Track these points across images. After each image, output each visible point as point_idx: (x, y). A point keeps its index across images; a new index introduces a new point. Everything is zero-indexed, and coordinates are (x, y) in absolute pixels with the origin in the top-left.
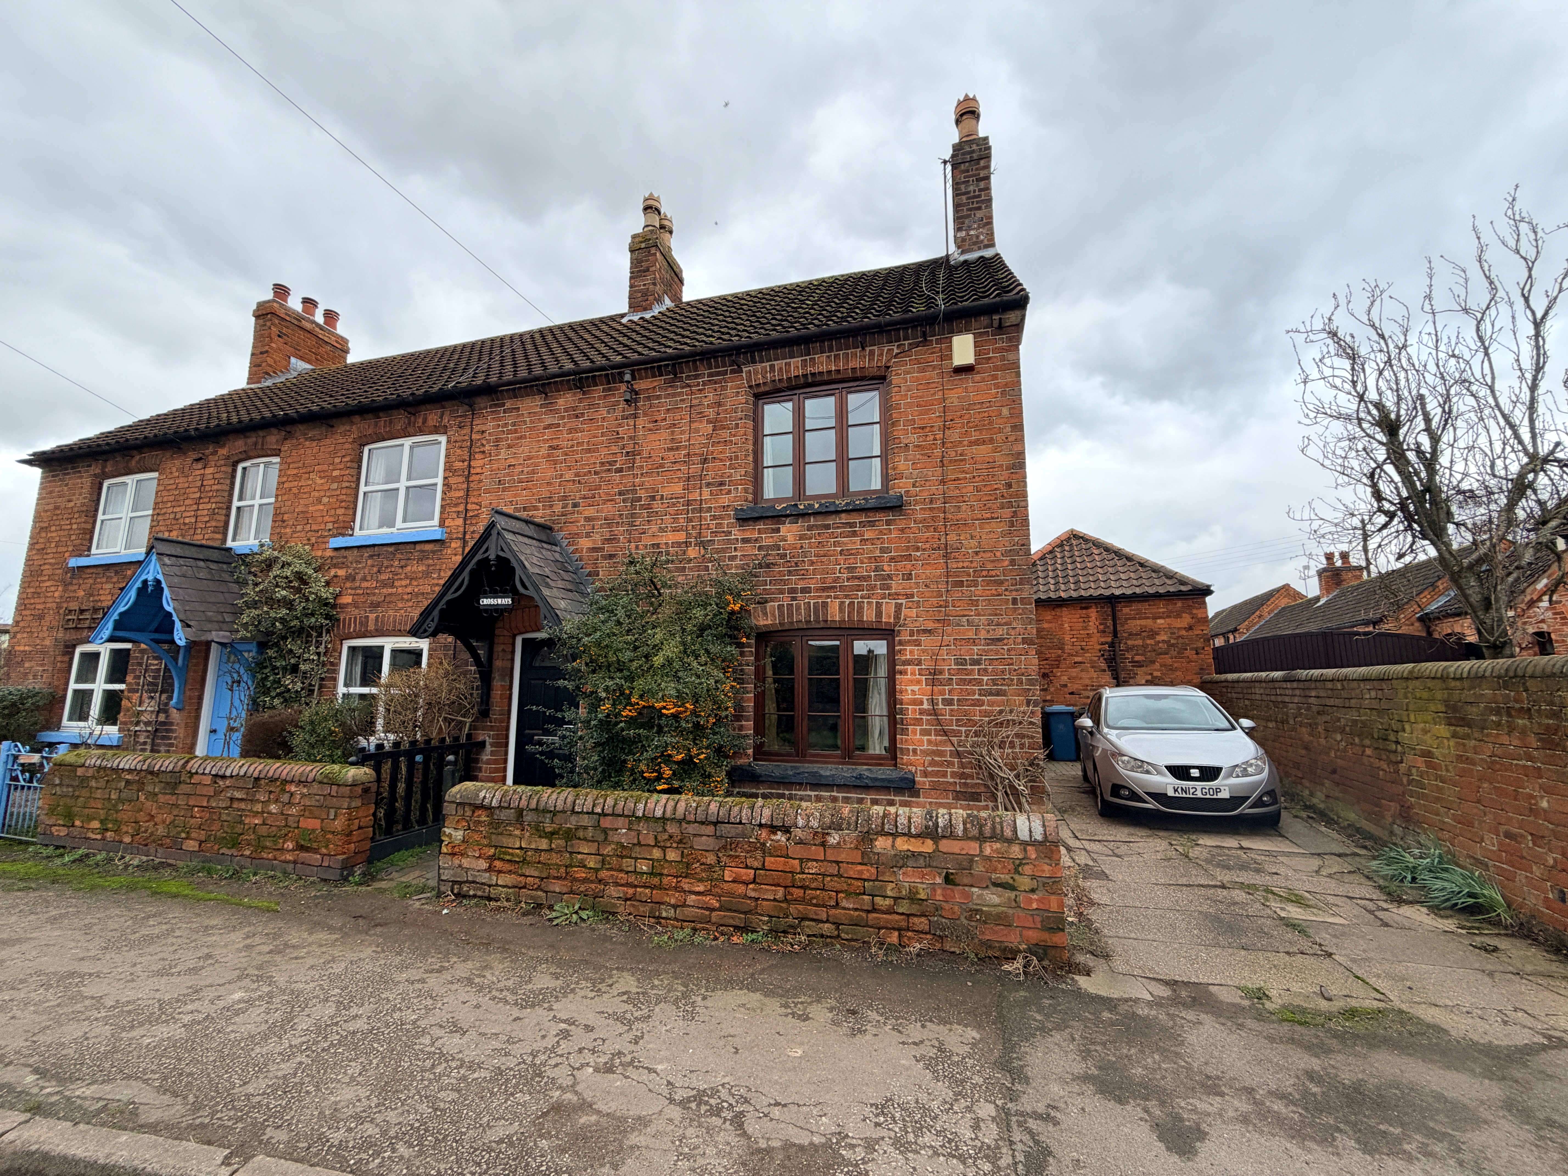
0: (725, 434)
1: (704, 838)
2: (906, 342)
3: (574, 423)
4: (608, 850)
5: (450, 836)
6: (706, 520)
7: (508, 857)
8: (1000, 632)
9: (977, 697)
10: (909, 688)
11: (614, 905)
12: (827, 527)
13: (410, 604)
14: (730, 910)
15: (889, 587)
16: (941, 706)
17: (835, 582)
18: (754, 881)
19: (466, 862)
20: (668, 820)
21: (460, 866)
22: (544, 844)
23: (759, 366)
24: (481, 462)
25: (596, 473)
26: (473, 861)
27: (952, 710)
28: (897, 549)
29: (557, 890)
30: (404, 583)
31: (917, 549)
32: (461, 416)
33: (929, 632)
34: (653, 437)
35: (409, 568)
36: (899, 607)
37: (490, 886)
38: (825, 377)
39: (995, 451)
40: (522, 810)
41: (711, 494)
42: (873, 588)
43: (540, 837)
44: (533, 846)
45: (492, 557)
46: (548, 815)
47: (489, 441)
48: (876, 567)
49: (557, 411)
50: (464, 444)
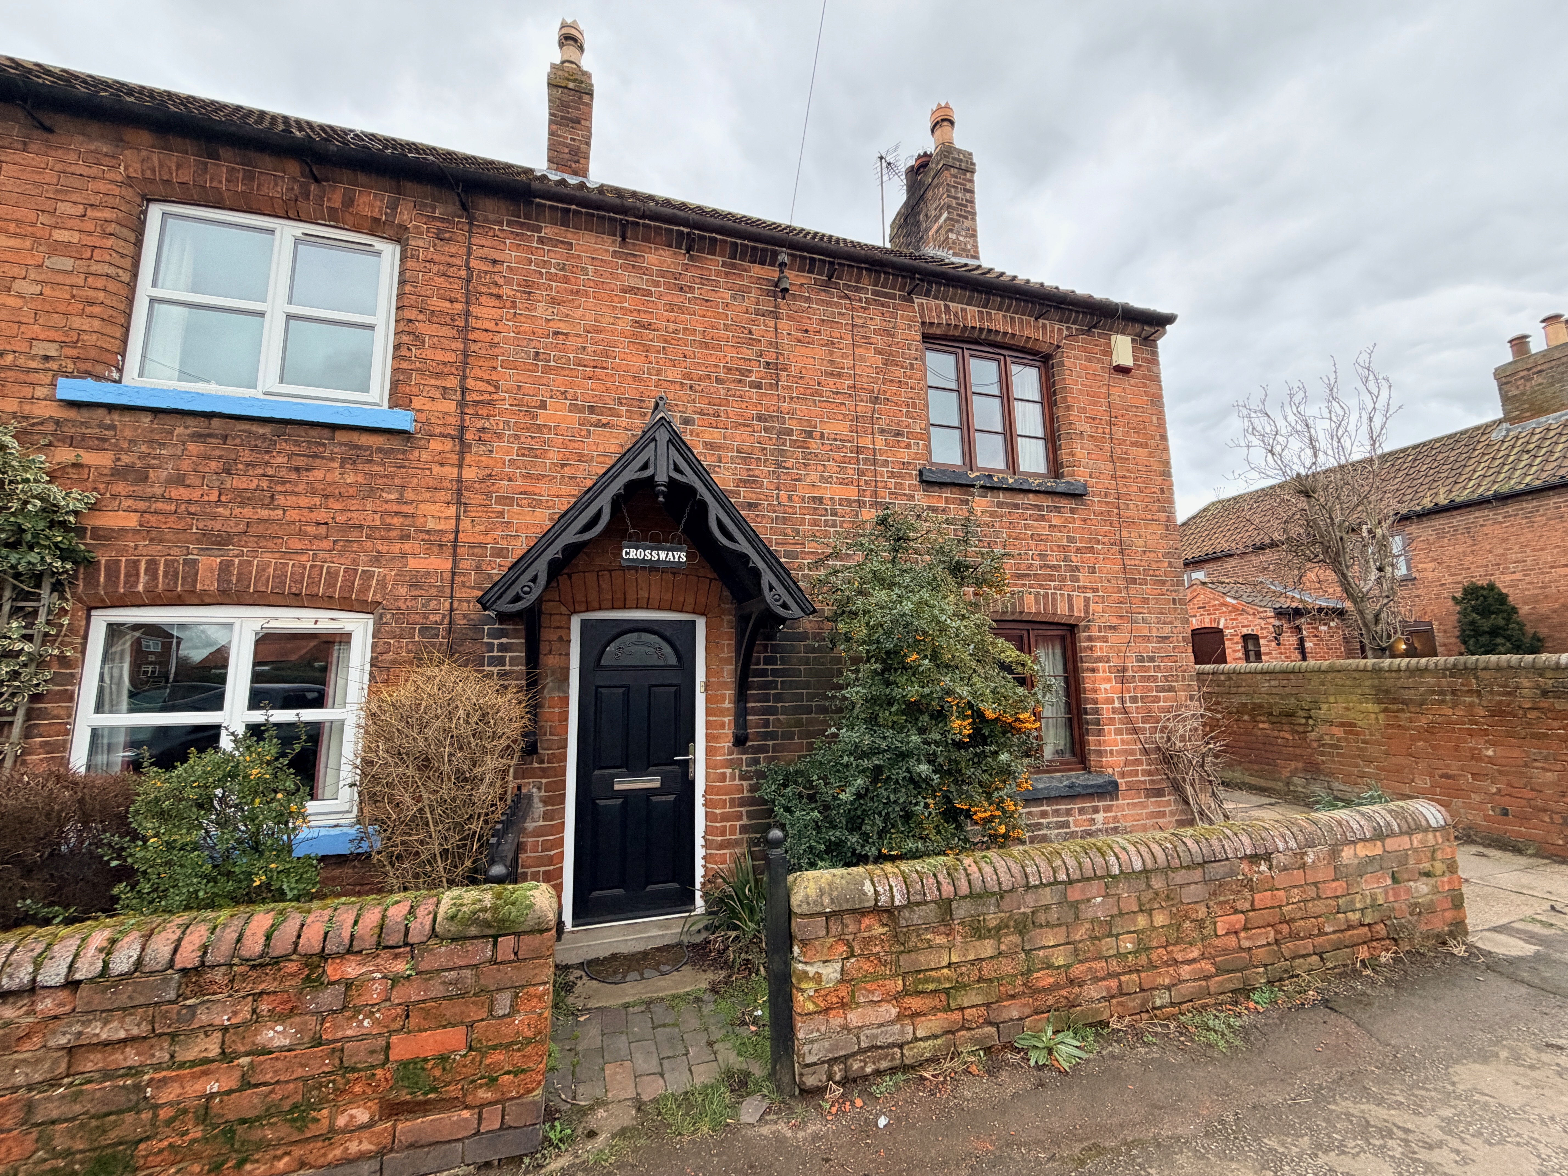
1: (1193, 886)
3: (677, 298)
4: (1080, 933)
5: (818, 977)
6: (882, 476)
7: (931, 987)
8: (1166, 630)
9: (1155, 693)
10: (1103, 686)
11: (1097, 1011)
12: (1017, 506)
13: (326, 544)
14: (1228, 972)
15: (1078, 580)
16: (1128, 704)
17: (1028, 568)
18: (1246, 929)
19: (854, 1018)
20: (1152, 871)
21: (845, 1028)
22: (987, 948)
23: (933, 302)
25: (718, 380)
26: (869, 1010)
27: (1137, 708)
28: (1081, 539)
29: (1015, 1015)
31: (1098, 542)
32: (442, 220)
33: (1114, 628)
36: (1087, 601)
37: (901, 1046)
40: (950, 901)
41: (887, 444)
42: (1064, 579)
43: (980, 938)
44: (971, 957)
45: (662, 478)
46: (993, 900)
47: (509, 282)
48: (1065, 556)
49: (645, 271)
50: (451, 271)
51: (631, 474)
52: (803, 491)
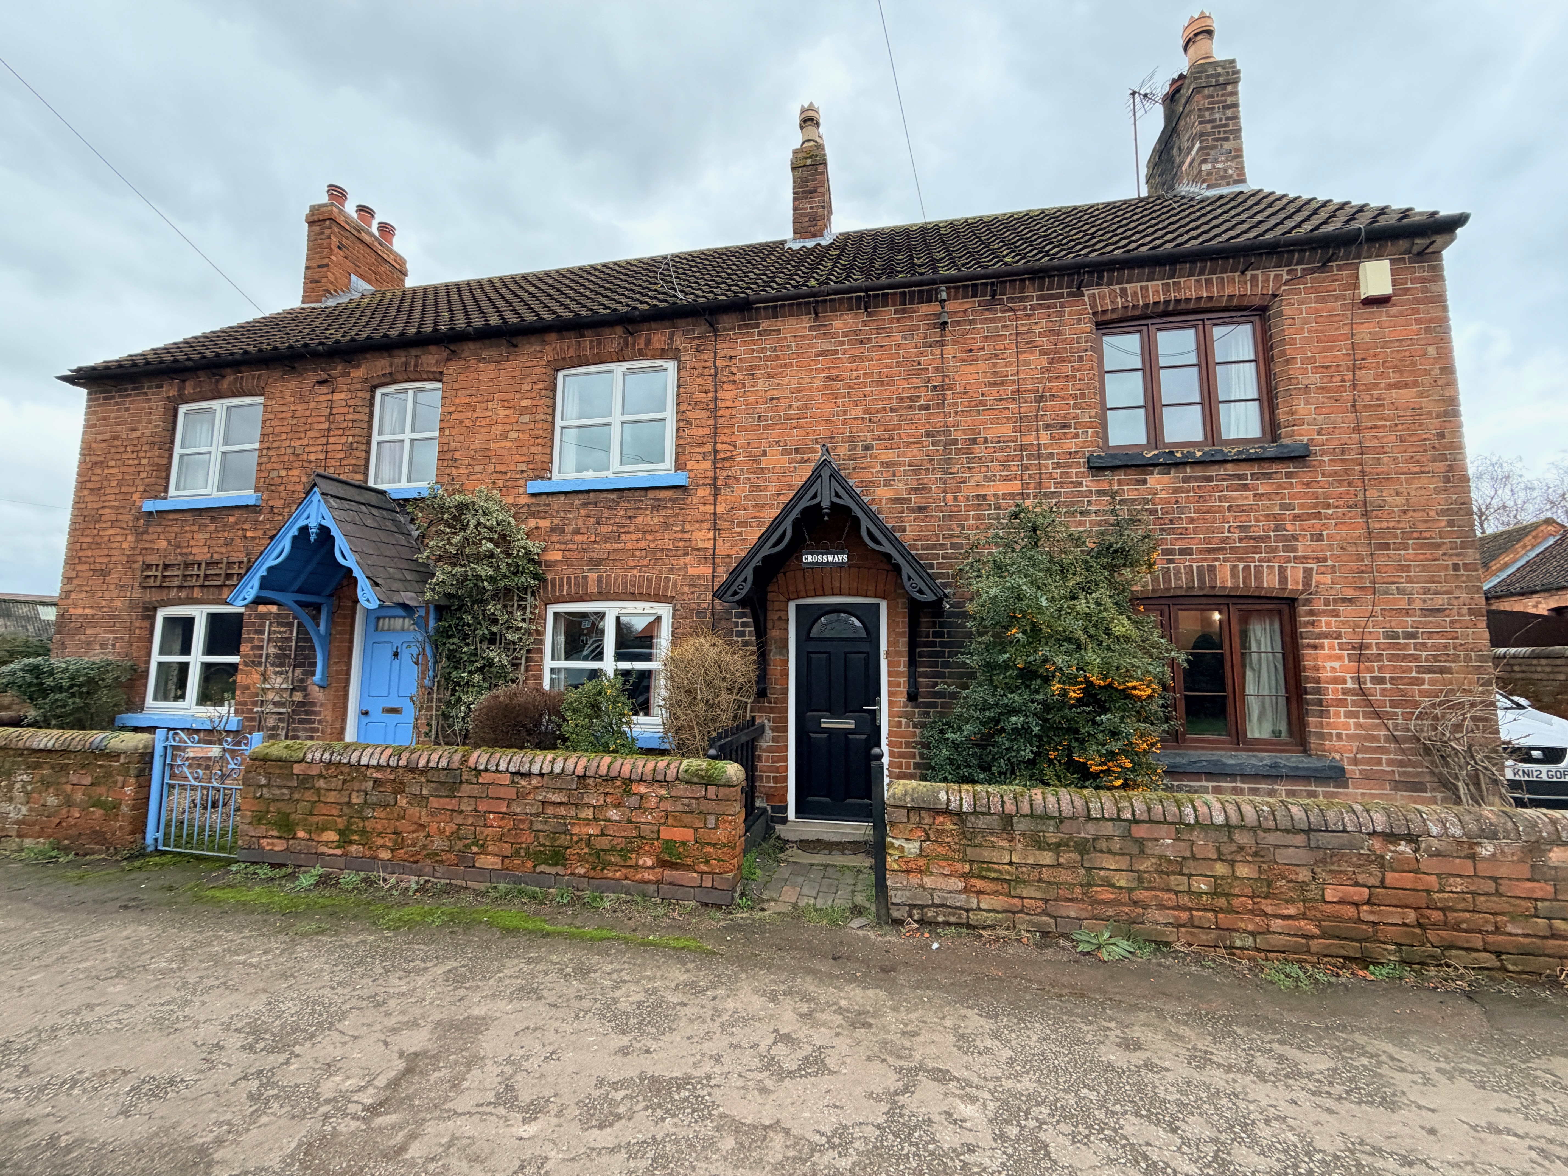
0: (1066, 368)
1: (1291, 850)
2: (1299, 267)
3: (857, 350)
4: (1146, 865)
5: (901, 849)
6: (1047, 468)
7: (993, 875)
8: (1439, 601)
9: (1414, 674)
10: (1328, 665)
11: (1163, 933)
12: (1209, 479)
13: (646, 562)
14: (1338, 937)
15: (1294, 550)
16: (1369, 685)
17: (1223, 542)
18: (1368, 902)
19: (928, 881)
20: (1236, 827)
21: (921, 886)
22: (1047, 858)
23: (1106, 290)
24: (732, 394)
25: (892, 410)
26: (941, 879)
27: (1384, 690)
28: (1302, 506)
29: (1073, 914)
30: (634, 537)
31: (1328, 506)
32: (699, 338)
33: (1350, 601)
34: (969, 369)
35: (640, 519)
36: (1308, 572)
37: (967, 911)
38: (1192, 305)
39: (1421, 395)
40: (1011, 817)
41: (1052, 437)
42: (1275, 550)
43: (1040, 848)
44: (1031, 861)
45: (826, 503)
46: (1052, 822)
47: (740, 369)
48: (1277, 526)
49: (833, 335)
50: (706, 372)
51: (805, 503)
52: (968, 491)
